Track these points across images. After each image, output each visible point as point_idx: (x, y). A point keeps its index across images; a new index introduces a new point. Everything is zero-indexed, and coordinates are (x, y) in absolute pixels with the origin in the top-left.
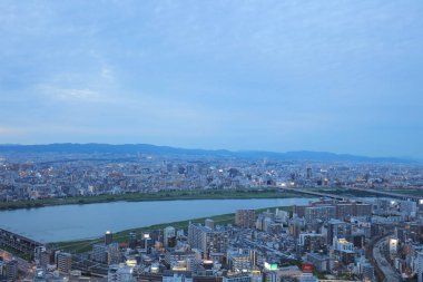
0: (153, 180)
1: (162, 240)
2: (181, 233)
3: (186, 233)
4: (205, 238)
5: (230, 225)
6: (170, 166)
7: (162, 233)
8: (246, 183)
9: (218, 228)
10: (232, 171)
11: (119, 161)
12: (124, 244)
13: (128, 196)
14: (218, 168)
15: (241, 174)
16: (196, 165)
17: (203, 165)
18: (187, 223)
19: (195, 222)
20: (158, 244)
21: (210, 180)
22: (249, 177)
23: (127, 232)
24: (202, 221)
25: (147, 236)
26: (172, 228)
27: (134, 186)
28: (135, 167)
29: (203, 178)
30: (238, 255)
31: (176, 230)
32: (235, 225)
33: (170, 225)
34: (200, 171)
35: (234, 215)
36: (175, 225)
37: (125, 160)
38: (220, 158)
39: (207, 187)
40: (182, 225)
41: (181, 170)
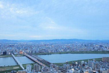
0: (78, 48)
1: (81, 64)
2: (86, 63)
4: (93, 65)
5: (100, 61)
6: (82, 45)
7: (81, 62)
8: (105, 49)
9: (97, 62)
10: (100, 46)
11: (68, 43)
12: (71, 65)
13: (71, 52)
14: (96, 45)
15: (103, 47)
16: (89, 44)
17: (91, 44)
18: (87, 60)
19: (90, 60)
20: (80, 65)
21: (94, 48)
22: (106, 48)
23: (71, 62)
24: (92, 60)
25: (77, 63)
26: (83, 61)
27: (73, 50)
28: (73, 45)
29: (92, 48)
30: (103, 70)
31: (85, 62)
32: (102, 61)
33: (83, 60)
34: (91, 46)
35: (102, 58)
36: (85, 60)
37: (70, 43)
38: (97, 42)
39: (93, 50)
41: (85, 46)
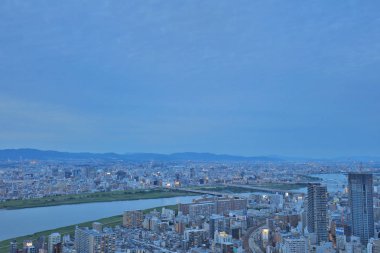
0: (37, 186)
1: (46, 248)
2: (67, 239)
3: (72, 238)
4: (92, 243)
5: (118, 227)
6: (55, 171)
7: (47, 240)
8: (134, 185)
9: (106, 230)
10: (119, 174)
13: (8, 204)
14: (106, 170)
15: (129, 176)
16: (83, 169)
17: (90, 169)
18: (73, 227)
19: (82, 226)
21: (97, 183)
22: (137, 178)
23: (7, 242)
24: (90, 225)
25: (30, 245)
26: (57, 234)
27: (16, 193)
28: (17, 173)
29: (90, 181)
31: (62, 236)
32: (122, 226)
33: (56, 231)
34: (87, 175)
35: (122, 216)
36: (61, 230)
38: (108, 160)
39: (93, 191)
40: (69, 230)
41: (68, 175)
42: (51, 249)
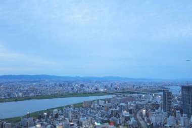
0: (48, 90)
1: (52, 115)
2: (60, 112)
3: (62, 111)
4: (70, 114)
5: (81, 108)
6: (55, 84)
7: (52, 112)
8: (87, 90)
9: (76, 108)
10: (81, 85)
11: (33, 82)
12: (35, 118)
13: (37, 97)
14: (76, 84)
15: (85, 86)
16: (67, 83)
17: (70, 83)
19: (66, 107)
20: (50, 117)
21: (72, 89)
22: (89, 87)
23: (36, 113)
24: (69, 106)
25: (45, 114)
26: (56, 110)
27: (40, 93)
28: (41, 85)
29: (70, 88)
30: (84, 120)
31: (58, 110)
32: (83, 107)
33: (56, 108)
34: (68, 85)
35: (82, 103)
36: (58, 108)
38: (77, 80)
39: (71, 92)
40: (61, 108)
41: (60, 85)
42: (54, 115)
